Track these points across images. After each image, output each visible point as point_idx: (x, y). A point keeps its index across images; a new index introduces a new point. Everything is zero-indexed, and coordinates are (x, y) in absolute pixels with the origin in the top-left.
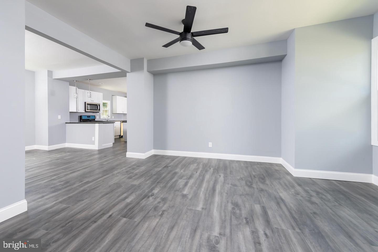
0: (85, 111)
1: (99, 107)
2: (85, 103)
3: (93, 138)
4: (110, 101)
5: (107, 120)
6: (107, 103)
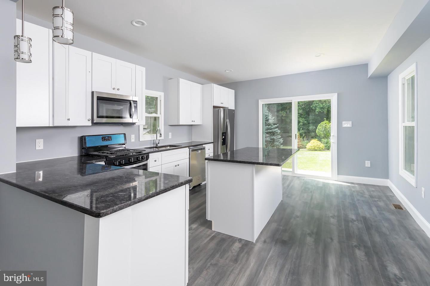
0: (92, 120)
1: (136, 107)
2: (92, 92)
4: (163, 93)
5: (157, 142)
6: (157, 98)
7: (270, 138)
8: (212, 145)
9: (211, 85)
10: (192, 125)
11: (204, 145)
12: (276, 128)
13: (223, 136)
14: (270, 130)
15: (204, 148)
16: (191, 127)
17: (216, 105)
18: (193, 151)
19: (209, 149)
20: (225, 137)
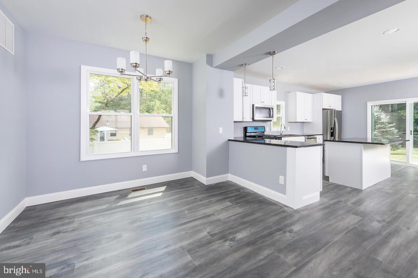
0: (253, 119)
1: (273, 111)
2: (253, 105)
3: (281, 178)
4: (284, 102)
5: (281, 133)
6: (280, 105)
7: (382, 137)
8: (322, 136)
9: (321, 94)
10: (303, 122)
11: (315, 136)
12: (392, 127)
13: (331, 130)
14: (383, 129)
15: (316, 138)
16: (303, 124)
17: (324, 108)
18: (308, 138)
19: (319, 139)
20: (333, 131)
